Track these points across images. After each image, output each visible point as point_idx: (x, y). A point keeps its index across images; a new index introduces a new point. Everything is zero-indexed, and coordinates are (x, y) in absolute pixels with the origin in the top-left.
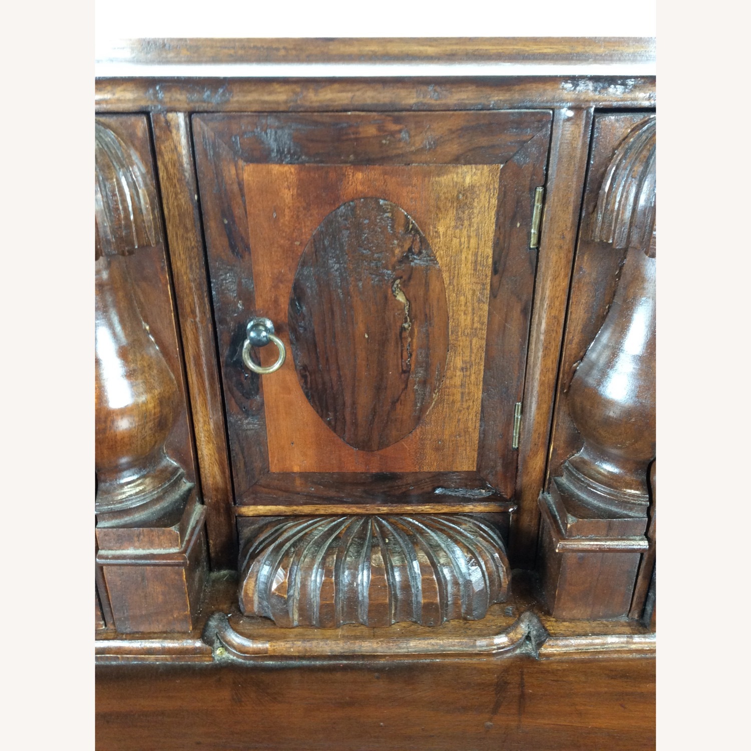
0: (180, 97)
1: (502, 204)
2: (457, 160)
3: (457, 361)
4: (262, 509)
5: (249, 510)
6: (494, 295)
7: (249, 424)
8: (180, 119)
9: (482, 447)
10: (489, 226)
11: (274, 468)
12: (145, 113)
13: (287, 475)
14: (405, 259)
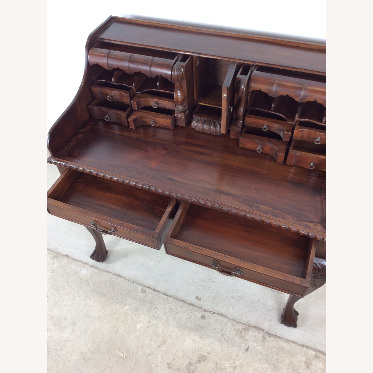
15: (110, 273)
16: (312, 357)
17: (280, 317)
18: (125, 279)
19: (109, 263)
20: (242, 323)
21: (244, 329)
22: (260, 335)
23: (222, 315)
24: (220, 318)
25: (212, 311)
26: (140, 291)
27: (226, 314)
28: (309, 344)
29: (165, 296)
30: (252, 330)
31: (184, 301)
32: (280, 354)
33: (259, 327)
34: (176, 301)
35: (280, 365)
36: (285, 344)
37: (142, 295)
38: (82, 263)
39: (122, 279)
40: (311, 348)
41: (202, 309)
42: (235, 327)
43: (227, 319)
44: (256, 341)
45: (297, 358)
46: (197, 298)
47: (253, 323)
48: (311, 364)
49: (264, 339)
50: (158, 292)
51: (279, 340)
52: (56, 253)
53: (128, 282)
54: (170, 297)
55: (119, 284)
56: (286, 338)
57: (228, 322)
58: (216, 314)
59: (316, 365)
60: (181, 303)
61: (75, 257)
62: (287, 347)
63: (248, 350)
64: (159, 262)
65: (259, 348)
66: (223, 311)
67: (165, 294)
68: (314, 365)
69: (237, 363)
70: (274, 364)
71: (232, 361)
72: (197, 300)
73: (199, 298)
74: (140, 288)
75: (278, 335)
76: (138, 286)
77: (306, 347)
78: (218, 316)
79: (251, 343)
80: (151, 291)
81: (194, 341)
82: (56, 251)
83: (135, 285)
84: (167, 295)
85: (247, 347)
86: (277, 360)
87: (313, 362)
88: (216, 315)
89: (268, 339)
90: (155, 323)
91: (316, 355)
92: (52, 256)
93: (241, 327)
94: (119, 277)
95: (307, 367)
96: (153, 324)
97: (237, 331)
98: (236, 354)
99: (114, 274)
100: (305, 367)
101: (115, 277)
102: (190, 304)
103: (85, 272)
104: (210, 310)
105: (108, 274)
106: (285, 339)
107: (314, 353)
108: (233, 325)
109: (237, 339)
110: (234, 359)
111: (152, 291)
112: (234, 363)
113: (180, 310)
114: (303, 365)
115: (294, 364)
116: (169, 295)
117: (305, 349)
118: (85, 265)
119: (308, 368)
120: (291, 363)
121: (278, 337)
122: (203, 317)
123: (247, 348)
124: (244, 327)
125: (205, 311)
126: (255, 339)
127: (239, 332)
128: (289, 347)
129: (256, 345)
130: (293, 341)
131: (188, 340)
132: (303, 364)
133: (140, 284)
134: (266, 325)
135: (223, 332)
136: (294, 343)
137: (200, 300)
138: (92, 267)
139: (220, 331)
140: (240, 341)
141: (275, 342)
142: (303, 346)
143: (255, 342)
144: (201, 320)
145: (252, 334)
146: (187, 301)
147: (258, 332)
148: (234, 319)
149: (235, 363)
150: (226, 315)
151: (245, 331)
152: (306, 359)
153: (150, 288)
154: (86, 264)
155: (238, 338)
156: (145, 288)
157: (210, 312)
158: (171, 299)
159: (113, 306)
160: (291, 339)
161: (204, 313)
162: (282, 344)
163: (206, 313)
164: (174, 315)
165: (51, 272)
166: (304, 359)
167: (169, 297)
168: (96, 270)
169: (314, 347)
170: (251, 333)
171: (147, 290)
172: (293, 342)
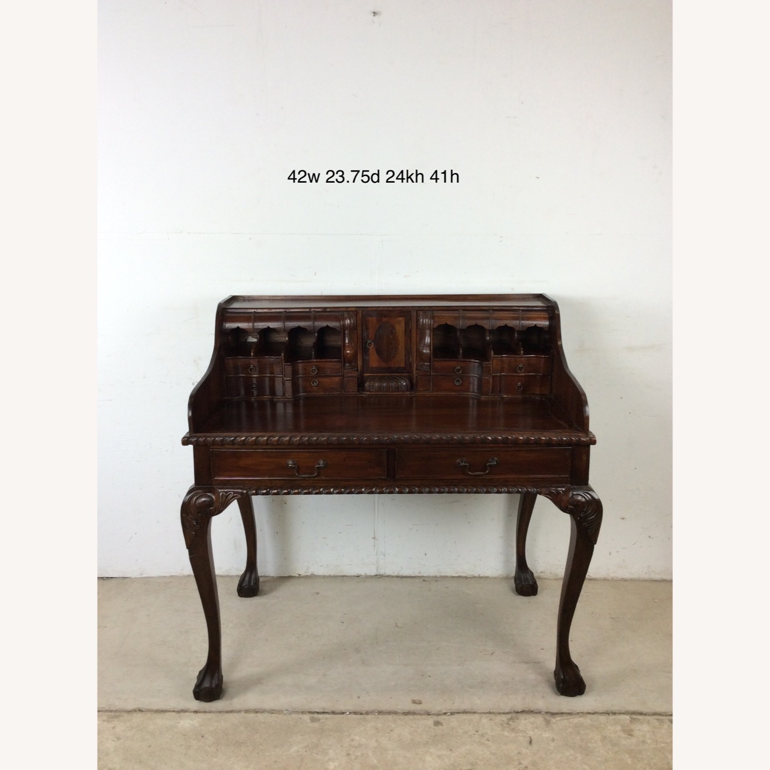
0: (362, 309)
1: (405, 322)
2: (399, 317)
3: (400, 347)
4: (368, 374)
5: (365, 375)
6: (405, 336)
7: (367, 358)
8: (360, 312)
9: (405, 363)
10: (404, 326)
11: (371, 366)
12: (356, 311)
13: (372, 368)
14: (392, 330)
15: (239, 711)
16: (629, 721)
17: (556, 689)
18: (272, 713)
19: (232, 697)
20: (504, 713)
21: (511, 719)
22: (539, 719)
23: (465, 712)
24: (465, 716)
25: (449, 711)
26: (309, 721)
27: (471, 709)
28: (615, 709)
29: (358, 716)
30: (522, 716)
31: (395, 713)
32: (582, 732)
33: (532, 710)
34: (381, 716)
35: (590, 745)
36: (582, 719)
37: (316, 725)
38: (174, 713)
39: (266, 715)
40: (619, 713)
41: (429, 715)
42: (496, 721)
43: (477, 716)
44: (537, 728)
45: (609, 729)
46: (414, 702)
47: (520, 709)
48: (632, 730)
49: (548, 722)
50: (343, 713)
51: (569, 717)
52: (111, 711)
53: (280, 716)
54: (367, 713)
55: (264, 723)
56: (578, 711)
57: (481, 717)
58: (456, 714)
59: (639, 730)
60: (390, 717)
61: (155, 708)
62: (587, 720)
63: (532, 742)
64: (324, 675)
65: (546, 735)
66: (466, 706)
67: (355, 713)
68: (637, 730)
69: (525, 763)
70: (580, 747)
71: (517, 763)
72: (416, 705)
73: (417, 701)
74: (307, 717)
75: (565, 710)
76: (301, 716)
77: (613, 713)
78: (461, 715)
79: (531, 733)
80: (327, 716)
81: (439, 756)
82: (111, 709)
83: (293, 716)
84: (361, 714)
85: (528, 739)
86: (582, 740)
87: (633, 727)
88: (457, 716)
89: (554, 720)
90: (359, 754)
91: (631, 718)
92: (105, 718)
93: (504, 718)
94: (258, 714)
95: (629, 735)
96: (357, 757)
97: (502, 724)
98: (517, 752)
99: (247, 711)
100: (626, 735)
101: (252, 715)
102: (407, 713)
103: (187, 723)
104: (444, 711)
105: (235, 715)
106: (578, 713)
107: (627, 717)
108: (491, 720)
109: (506, 733)
110: (518, 760)
111: (331, 716)
112: (520, 764)
113: (393, 726)
114: (623, 735)
115: (609, 737)
116: (363, 712)
117: (612, 717)
118: (182, 714)
119: (632, 735)
120: (604, 738)
121: (566, 713)
122: (437, 723)
123: (530, 740)
124: (509, 716)
125: (435, 715)
126: (534, 726)
127: (505, 725)
128: (589, 721)
129: (539, 732)
130: (590, 711)
131: (428, 758)
132: (622, 733)
133: (303, 713)
134: (540, 704)
135: (480, 733)
136: (593, 714)
137: (420, 703)
138: (198, 714)
139: (475, 733)
140: (513, 735)
141: (565, 721)
142: (608, 714)
143: (536, 730)
144: (435, 727)
145: (525, 722)
146: (400, 711)
147: (534, 717)
148: (488, 711)
149: (522, 763)
150: (473, 711)
151: (513, 722)
152: (622, 726)
153: (324, 713)
154: (183, 711)
155: (508, 732)
156: (316, 716)
157: (445, 714)
158: (369, 717)
159: (268, 754)
160: (586, 710)
161: (436, 718)
162: (576, 720)
163: (439, 717)
164: (387, 735)
165: (115, 739)
166: (619, 728)
167: (365, 716)
168: (209, 716)
169: (623, 710)
170: (523, 722)
171: (321, 716)
172: (589, 713)
